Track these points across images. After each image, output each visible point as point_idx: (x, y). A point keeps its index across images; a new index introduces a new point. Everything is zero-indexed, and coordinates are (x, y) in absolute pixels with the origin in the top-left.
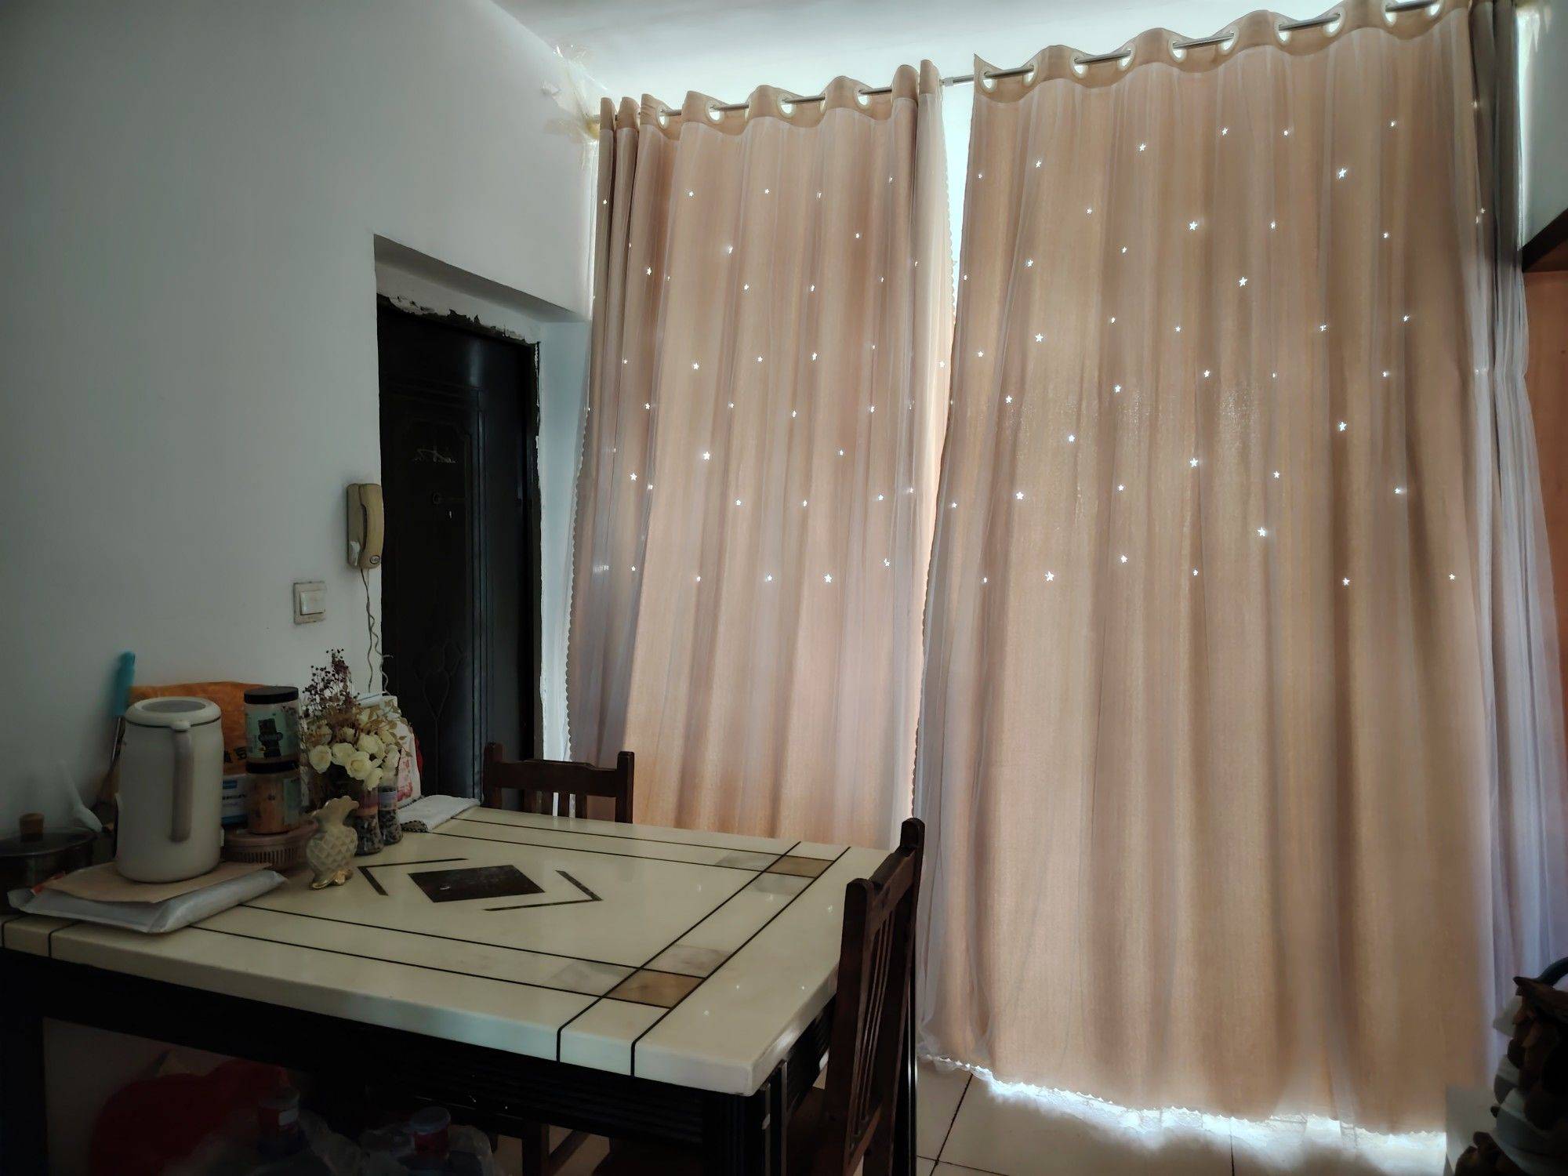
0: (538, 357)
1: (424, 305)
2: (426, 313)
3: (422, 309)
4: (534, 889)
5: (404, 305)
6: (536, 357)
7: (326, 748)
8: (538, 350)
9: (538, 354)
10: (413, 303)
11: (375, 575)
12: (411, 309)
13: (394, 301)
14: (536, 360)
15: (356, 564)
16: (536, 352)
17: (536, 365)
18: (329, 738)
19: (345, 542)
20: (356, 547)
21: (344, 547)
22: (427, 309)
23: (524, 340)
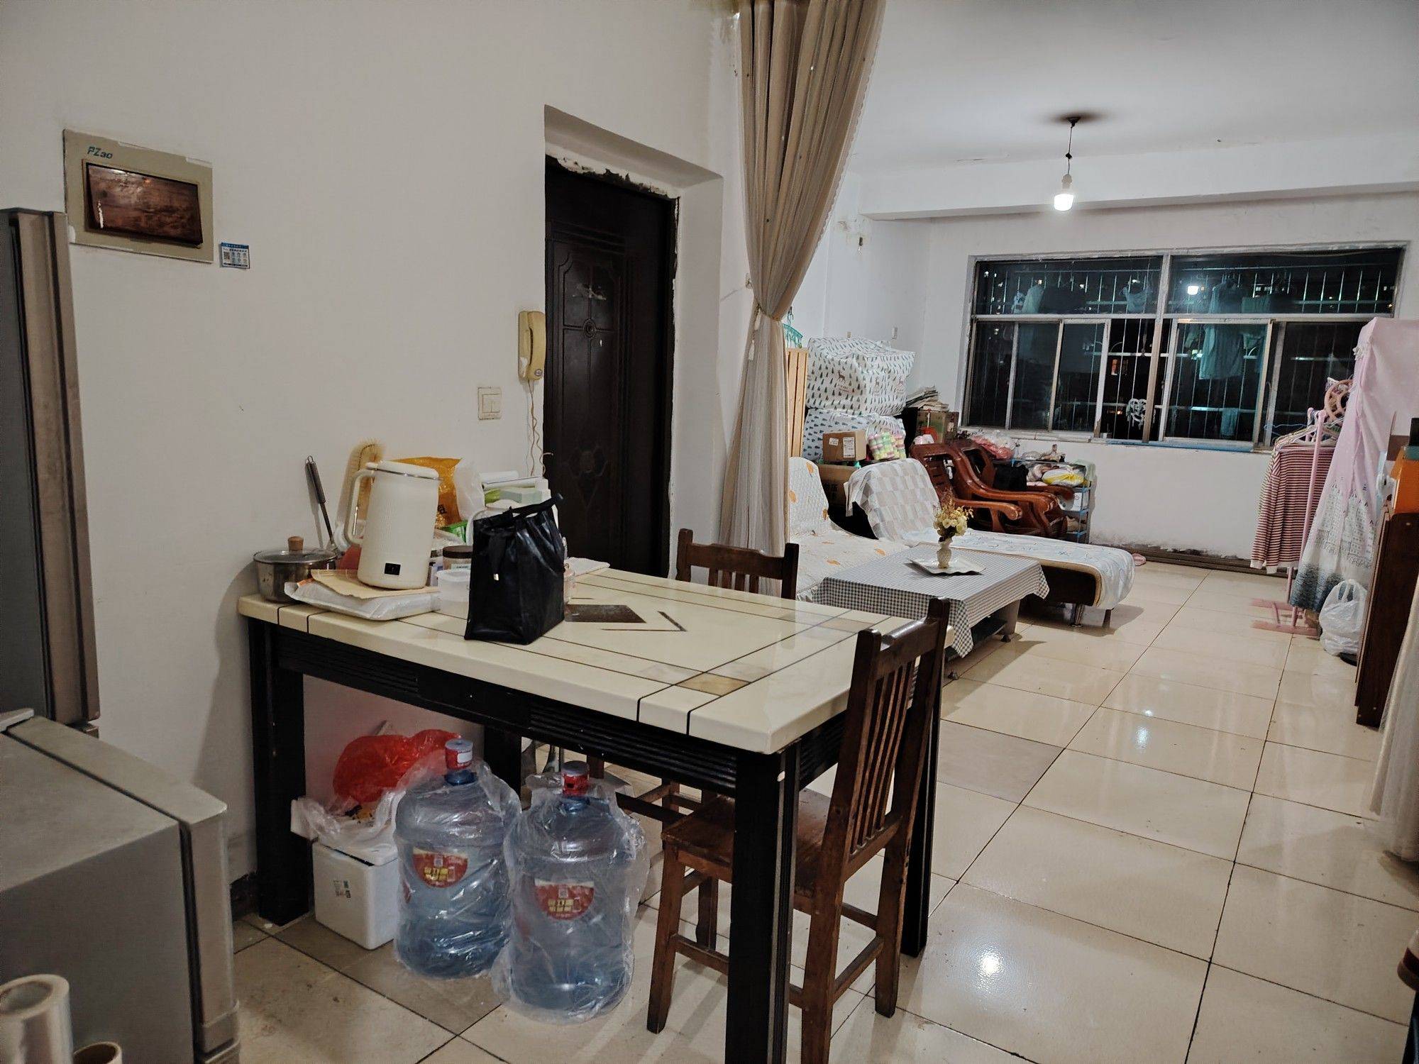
0: (678, 210)
1: (585, 166)
2: (586, 171)
3: (583, 168)
4: (639, 620)
5: (568, 164)
6: (676, 209)
8: (678, 204)
9: (678, 207)
10: (576, 163)
11: (539, 385)
12: (574, 167)
13: (559, 161)
14: (676, 212)
15: (524, 375)
16: (676, 206)
17: (676, 216)
19: (516, 358)
20: (525, 361)
21: (515, 361)
22: (588, 169)
23: (666, 195)
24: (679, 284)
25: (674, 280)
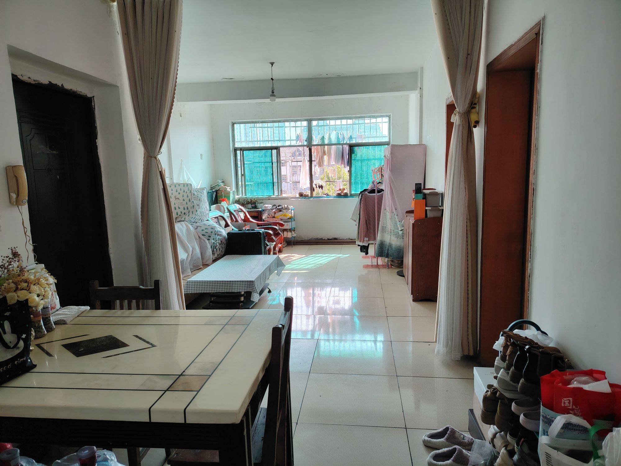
0: (94, 103)
1: (35, 79)
2: (36, 82)
3: (34, 81)
4: (124, 345)
5: (25, 79)
6: (93, 103)
7: (14, 294)
8: (94, 100)
10: (29, 78)
11: (25, 208)
12: (29, 81)
13: (19, 77)
14: (93, 104)
15: (15, 204)
16: (93, 101)
17: (94, 107)
18: (15, 289)
19: (8, 194)
20: (14, 196)
21: (8, 196)
22: (37, 81)
23: (86, 95)
24: (100, 142)
25: (97, 140)
